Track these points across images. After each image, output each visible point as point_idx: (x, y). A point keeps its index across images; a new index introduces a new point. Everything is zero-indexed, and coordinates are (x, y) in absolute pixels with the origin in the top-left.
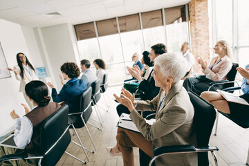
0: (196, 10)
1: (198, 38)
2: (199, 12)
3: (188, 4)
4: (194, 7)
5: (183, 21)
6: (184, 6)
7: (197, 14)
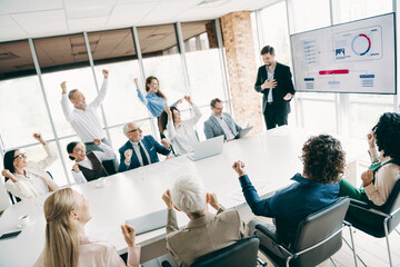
0: (236, 33)
1: (242, 80)
2: (240, 36)
3: (220, 19)
4: (231, 27)
5: (211, 47)
6: (214, 21)
7: (238, 39)
